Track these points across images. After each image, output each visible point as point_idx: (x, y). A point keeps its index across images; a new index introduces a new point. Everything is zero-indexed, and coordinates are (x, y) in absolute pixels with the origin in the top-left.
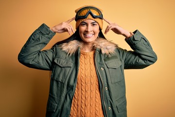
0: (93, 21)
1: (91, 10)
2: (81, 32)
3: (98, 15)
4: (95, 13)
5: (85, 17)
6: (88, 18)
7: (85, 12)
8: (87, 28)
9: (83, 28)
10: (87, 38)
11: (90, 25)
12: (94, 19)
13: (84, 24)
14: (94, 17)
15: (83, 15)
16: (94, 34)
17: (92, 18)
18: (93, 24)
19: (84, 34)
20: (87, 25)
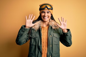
0: (48, 11)
1: (47, 5)
2: (42, 16)
3: (51, 8)
4: (49, 7)
5: (44, 9)
6: (45, 9)
7: (44, 6)
8: (45, 14)
9: (43, 14)
10: (45, 19)
11: (46, 13)
12: (48, 10)
13: (43, 12)
14: (48, 9)
15: (43, 8)
16: (48, 17)
17: (47, 9)
18: (48, 13)
19: (43, 17)
20: (45, 13)
